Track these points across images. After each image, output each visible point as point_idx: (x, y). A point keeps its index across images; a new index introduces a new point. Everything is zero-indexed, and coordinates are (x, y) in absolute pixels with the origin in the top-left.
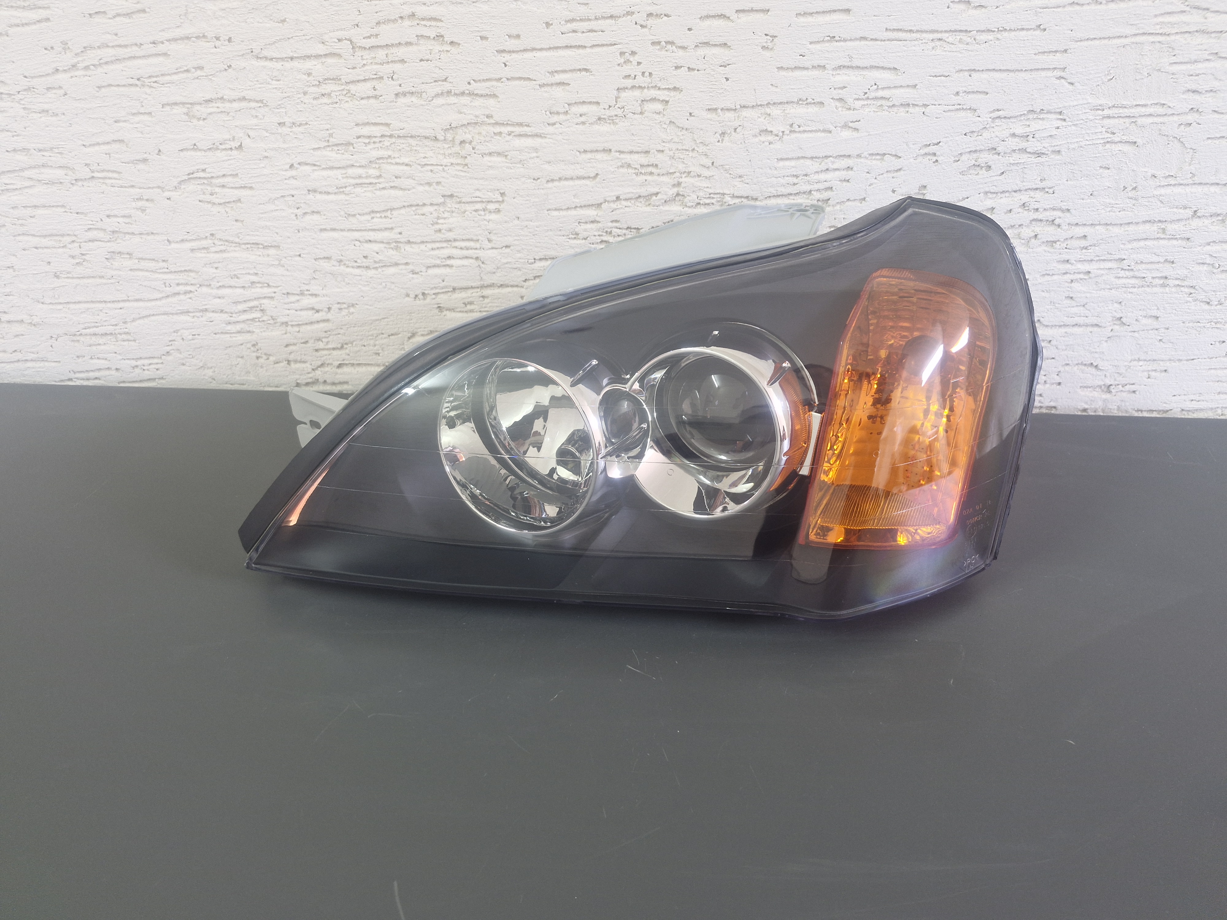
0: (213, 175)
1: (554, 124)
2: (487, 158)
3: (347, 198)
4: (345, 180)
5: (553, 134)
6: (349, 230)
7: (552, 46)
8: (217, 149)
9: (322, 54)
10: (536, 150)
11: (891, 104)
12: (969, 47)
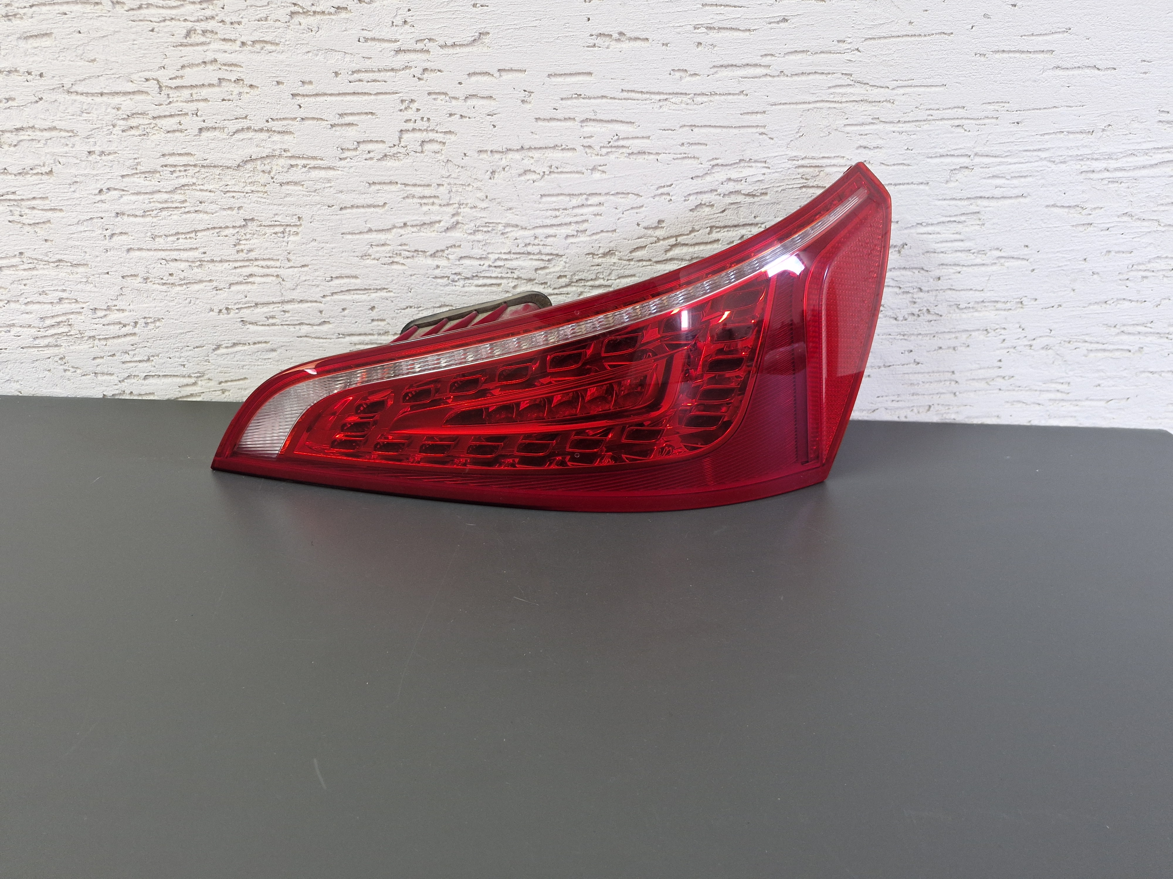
0: (23, 197)
1: (345, 158)
2: (285, 187)
3: (155, 220)
4: (152, 204)
5: (345, 167)
6: (155, 250)
7: (341, 92)
8: (27, 173)
9: (130, 91)
10: (329, 181)
11: (631, 151)
12: (689, 107)
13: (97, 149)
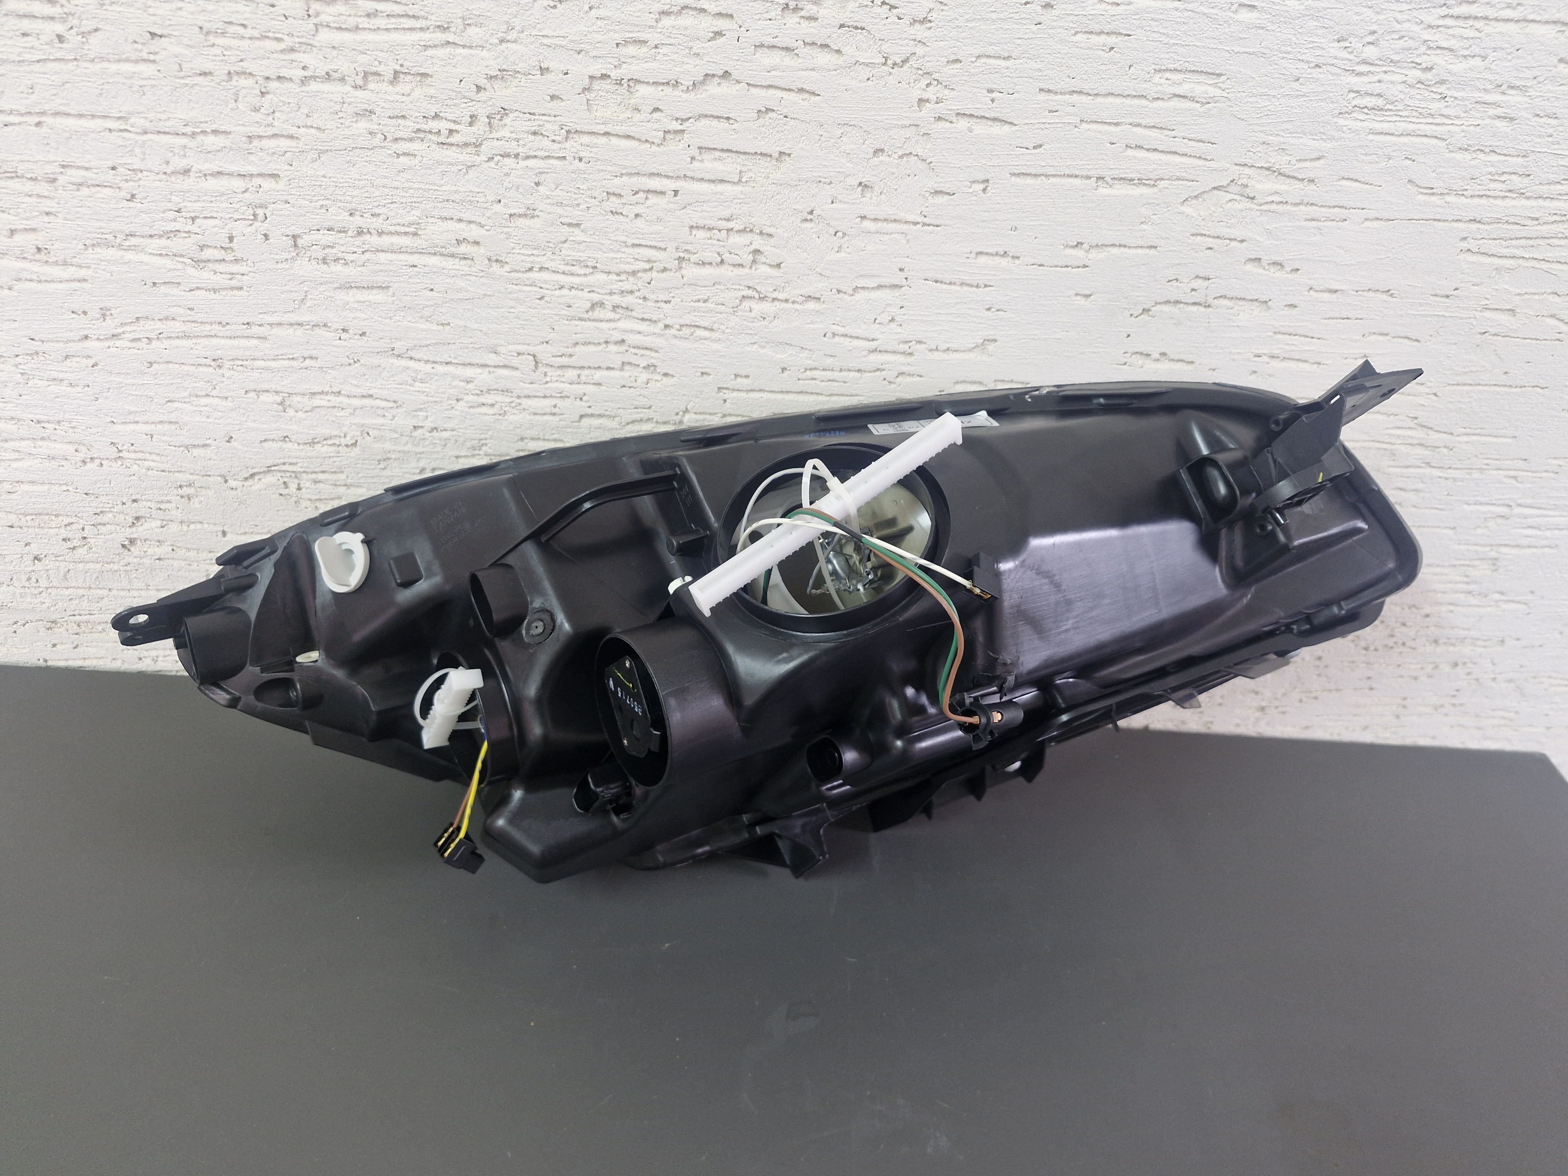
13: (429, 424)
